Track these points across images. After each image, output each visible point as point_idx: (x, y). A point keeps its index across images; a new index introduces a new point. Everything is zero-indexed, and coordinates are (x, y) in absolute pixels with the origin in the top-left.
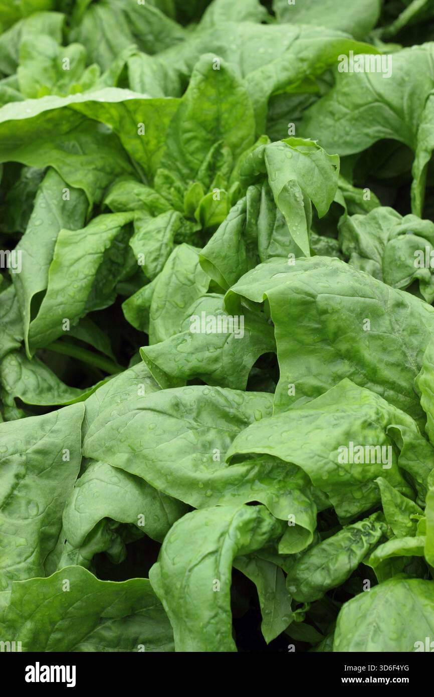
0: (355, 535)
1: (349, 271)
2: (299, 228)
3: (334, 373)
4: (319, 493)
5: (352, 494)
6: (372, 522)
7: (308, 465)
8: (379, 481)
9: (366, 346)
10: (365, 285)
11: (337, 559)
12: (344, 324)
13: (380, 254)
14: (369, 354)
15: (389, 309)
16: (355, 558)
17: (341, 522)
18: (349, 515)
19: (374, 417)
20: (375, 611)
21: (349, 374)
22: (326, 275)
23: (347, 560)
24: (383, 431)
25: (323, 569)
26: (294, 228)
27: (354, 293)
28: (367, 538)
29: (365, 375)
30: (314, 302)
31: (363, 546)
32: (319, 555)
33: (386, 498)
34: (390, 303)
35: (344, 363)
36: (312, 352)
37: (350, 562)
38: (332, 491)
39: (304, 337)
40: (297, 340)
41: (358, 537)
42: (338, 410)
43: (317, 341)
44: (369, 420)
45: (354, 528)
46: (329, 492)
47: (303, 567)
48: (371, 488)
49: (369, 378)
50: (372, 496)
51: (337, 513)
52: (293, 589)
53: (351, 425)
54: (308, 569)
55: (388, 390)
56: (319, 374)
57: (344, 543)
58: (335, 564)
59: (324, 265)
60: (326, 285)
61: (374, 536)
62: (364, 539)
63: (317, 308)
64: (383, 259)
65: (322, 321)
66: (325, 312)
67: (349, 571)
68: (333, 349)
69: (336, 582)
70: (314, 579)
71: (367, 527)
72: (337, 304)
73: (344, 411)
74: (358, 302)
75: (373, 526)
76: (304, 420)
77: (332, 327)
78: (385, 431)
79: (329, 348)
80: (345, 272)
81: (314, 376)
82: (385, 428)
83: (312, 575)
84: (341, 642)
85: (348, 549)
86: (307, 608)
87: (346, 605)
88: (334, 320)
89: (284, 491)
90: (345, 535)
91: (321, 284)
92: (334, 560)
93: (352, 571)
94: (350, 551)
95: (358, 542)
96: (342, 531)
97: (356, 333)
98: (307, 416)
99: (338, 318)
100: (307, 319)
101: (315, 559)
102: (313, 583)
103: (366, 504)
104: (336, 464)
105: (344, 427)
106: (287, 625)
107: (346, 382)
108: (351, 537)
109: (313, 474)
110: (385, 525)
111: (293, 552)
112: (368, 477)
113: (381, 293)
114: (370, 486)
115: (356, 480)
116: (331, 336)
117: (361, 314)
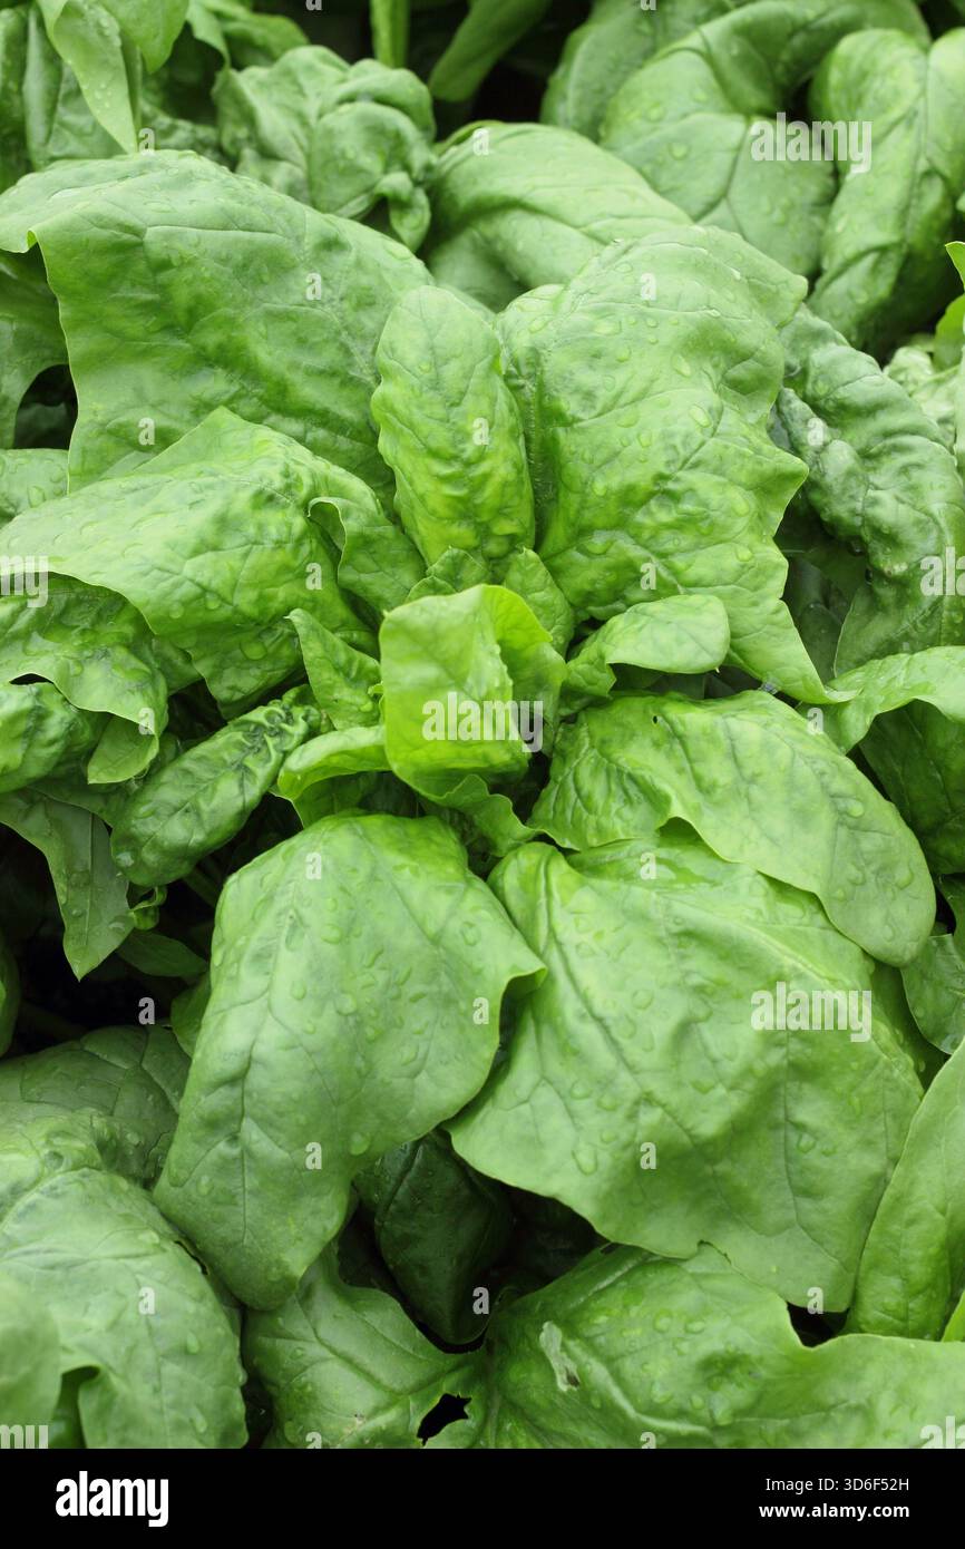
0: (251, 736)
1: (216, 177)
2: (109, 94)
3: (194, 398)
4: (170, 652)
5: (242, 651)
6: (287, 706)
7: (138, 590)
8: (296, 616)
9: (261, 334)
10: (252, 204)
11: (215, 789)
12: (210, 290)
13: (302, 148)
14: (268, 353)
15: (307, 255)
16: (254, 783)
17: (223, 710)
18: (238, 696)
19: (278, 483)
20: (292, 885)
21: (226, 397)
22: (164, 186)
23: (236, 790)
24: (302, 511)
25: (187, 811)
26: (98, 95)
27: (228, 222)
28: (277, 740)
29: (261, 398)
30: (141, 244)
31: (268, 760)
32: (177, 783)
33: (312, 652)
34: (309, 242)
35: (215, 374)
36: (144, 354)
37: (242, 793)
38: (197, 646)
39: (123, 324)
40: (107, 330)
41: (257, 739)
42: (202, 472)
43: (152, 329)
44: (269, 490)
45: (248, 723)
46: (190, 648)
47: (143, 810)
48: (281, 635)
49: (272, 404)
50: (286, 651)
51: (213, 693)
52: (126, 859)
53: (229, 502)
54: (154, 813)
55: (314, 428)
56: (162, 402)
57: (230, 754)
58: (212, 798)
59: (162, 166)
60: (165, 207)
61: (292, 735)
62: (271, 742)
63: (147, 258)
64: (309, 157)
65: (160, 286)
66: (164, 265)
67: (242, 813)
68: (188, 345)
69: (217, 837)
70: (168, 834)
71: (278, 718)
72: (190, 245)
73: (215, 475)
74: (237, 241)
75: (289, 714)
76: (130, 498)
77: (182, 297)
78: (306, 512)
79: (181, 343)
80: (206, 180)
81: (153, 406)
82: (305, 506)
83: (163, 826)
84: (224, 957)
85: (239, 767)
86: (159, 898)
87: (233, 878)
88: (185, 281)
89: (94, 650)
90: (230, 737)
91: (153, 206)
92: (210, 790)
93: (249, 812)
94: (242, 770)
95: (259, 750)
96: (223, 730)
97: (236, 307)
98: (136, 490)
99: (194, 277)
100: (127, 284)
101: (169, 790)
102: (166, 843)
103: (273, 670)
104: (199, 585)
105: (213, 506)
106: (121, 939)
107: (222, 415)
108: (243, 740)
109: (149, 607)
110: (314, 710)
111: (120, 780)
112: (273, 611)
113: (289, 221)
114: (279, 632)
115: (248, 619)
116: (182, 317)
117: (245, 266)
